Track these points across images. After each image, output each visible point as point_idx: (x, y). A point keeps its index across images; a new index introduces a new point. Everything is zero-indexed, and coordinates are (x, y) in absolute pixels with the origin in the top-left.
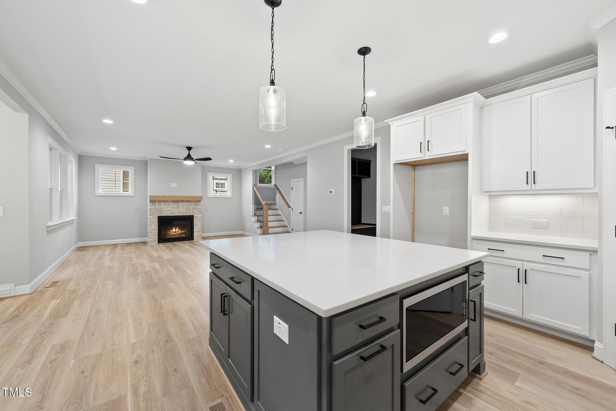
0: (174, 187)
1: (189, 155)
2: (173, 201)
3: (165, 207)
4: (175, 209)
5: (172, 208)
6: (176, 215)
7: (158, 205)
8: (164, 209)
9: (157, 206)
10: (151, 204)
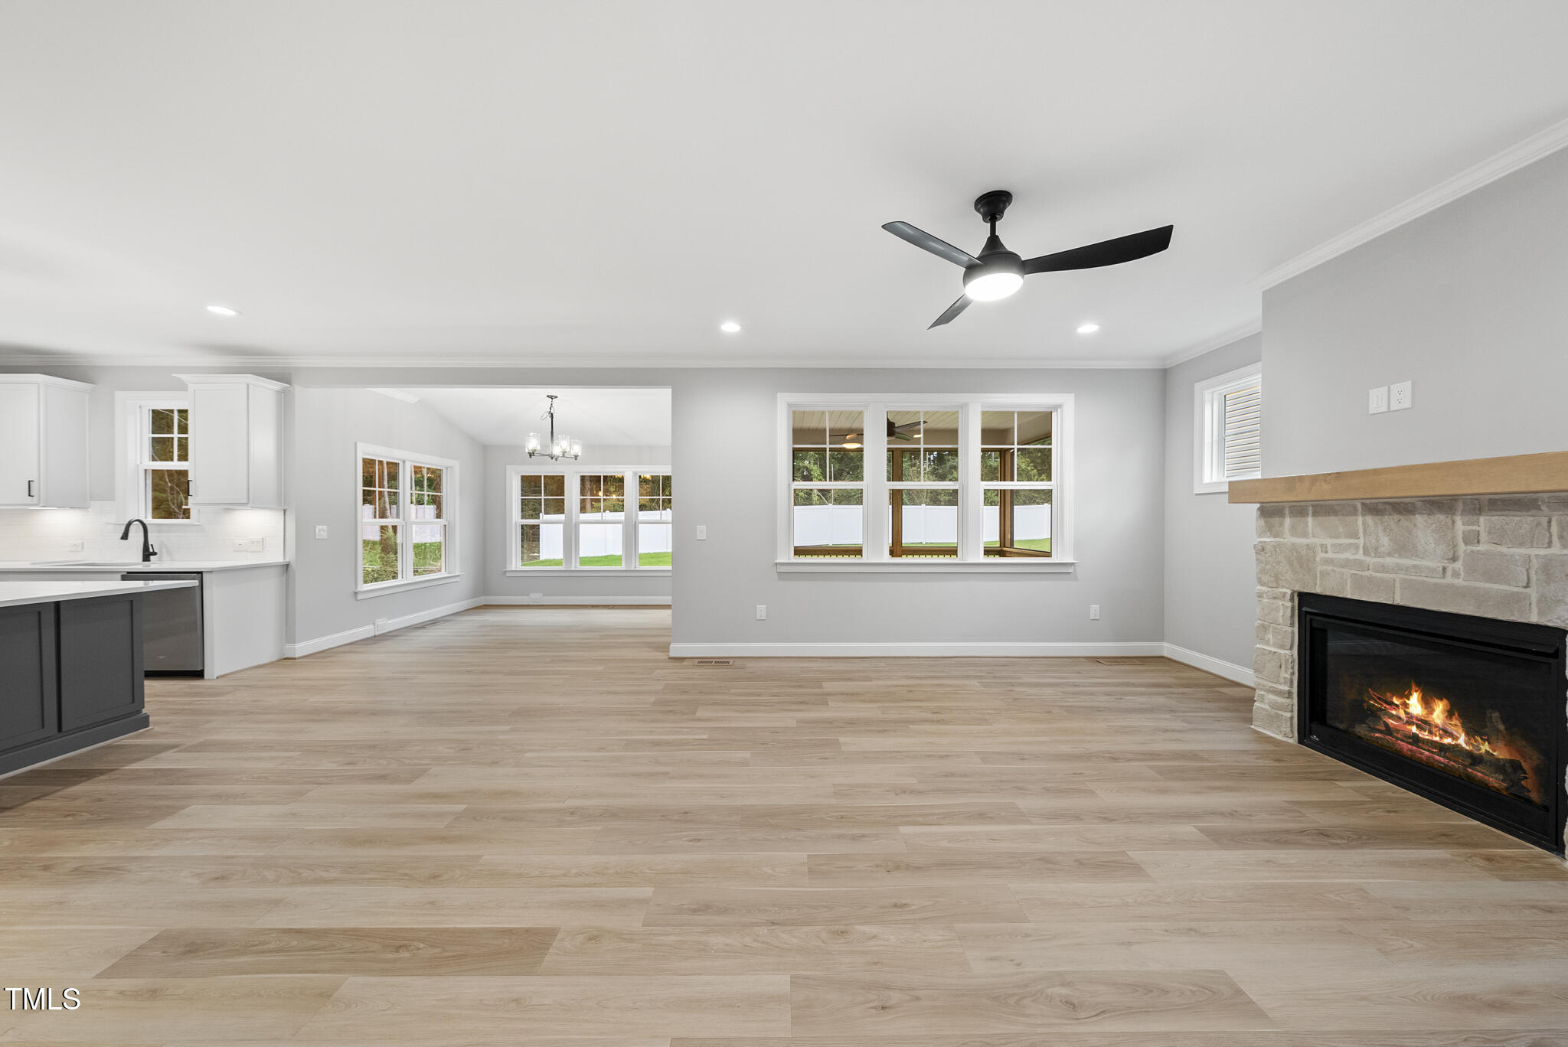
0: (1392, 408)
1: (993, 242)
2: (1374, 509)
3: (1329, 542)
4: (1389, 561)
5: (1366, 552)
6: (1398, 600)
7: (1294, 531)
8: (1320, 555)
9: (1289, 535)
10: (1262, 522)
